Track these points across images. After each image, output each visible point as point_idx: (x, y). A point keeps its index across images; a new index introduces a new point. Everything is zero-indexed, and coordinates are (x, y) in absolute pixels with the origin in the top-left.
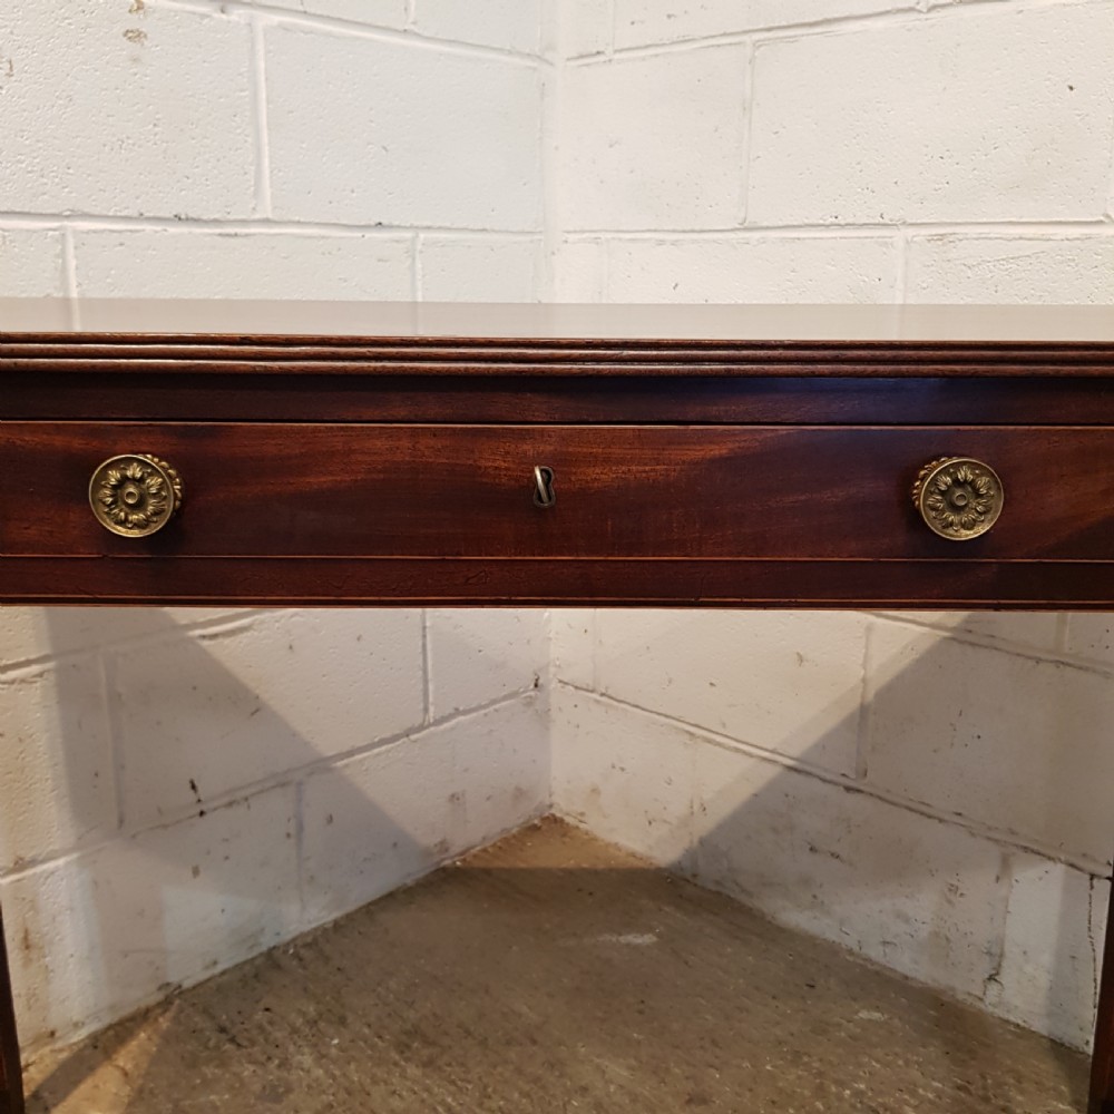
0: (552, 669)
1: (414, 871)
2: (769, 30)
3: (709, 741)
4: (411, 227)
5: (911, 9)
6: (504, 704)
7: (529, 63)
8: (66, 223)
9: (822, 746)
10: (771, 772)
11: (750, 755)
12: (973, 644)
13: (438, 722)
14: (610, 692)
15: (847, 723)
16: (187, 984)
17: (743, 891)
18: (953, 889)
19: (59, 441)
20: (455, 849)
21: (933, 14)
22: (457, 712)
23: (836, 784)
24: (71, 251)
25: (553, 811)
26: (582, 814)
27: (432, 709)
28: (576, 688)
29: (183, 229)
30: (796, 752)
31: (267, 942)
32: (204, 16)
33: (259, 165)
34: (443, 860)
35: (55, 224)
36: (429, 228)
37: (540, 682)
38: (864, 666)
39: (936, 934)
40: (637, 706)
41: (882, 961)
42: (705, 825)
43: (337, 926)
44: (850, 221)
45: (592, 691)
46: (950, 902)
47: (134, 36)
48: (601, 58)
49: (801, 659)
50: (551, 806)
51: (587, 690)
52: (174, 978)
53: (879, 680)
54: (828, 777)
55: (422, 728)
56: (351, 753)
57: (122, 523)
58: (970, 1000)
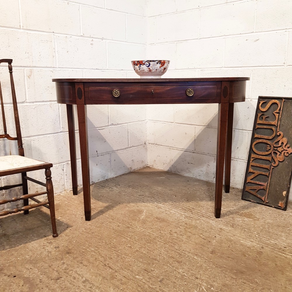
0: (147, 141)
1: (127, 171)
2: (178, 41)
3: (173, 149)
4: (126, 70)
5: (197, 39)
6: (140, 146)
7: (143, 45)
8: (83, 70)
9: (189, 147)
10: (182, 152)
11: (179, 150)
12: (209, 128)
13: (130, 148)
14: (157, 144)
15: (193, 142)
16: (95, 182)
17: (179, 172)
18: (208, 165)
19: (109, 89)
20: (133, 169)
21: (200, 39)
22: (133, 146)
23: (191, 152)
24: (84, 73)
25: (148, 166)
26: (153, 165)
27: (129, 145)
28: (152, 144)
29: (97, 70)
30: (186, 148)
31: (106, 178)
32: (100, 41)
33: (107, 62)
34: (131, 170)
35: (82, 70)
36: (129, 70)
37: (146, 143)
38: (195, 133)
39: (206, 172)
40: (161, 145)
41: (199, 179)
42: (172, 163)
43: (116, 177)
44: (190, 68)
45: (154, 144)
46: (208, 167)
47: (92, 44)
48: (154, 44)
49: (186, 134)
50: (147, 165)
51: (153, 144)
52: (94, 181)
53: (197, 135)
54: (190, 151)
55: (128, 148)
56: (118, 150)
57: (115, 96)
58: (211, 182)
